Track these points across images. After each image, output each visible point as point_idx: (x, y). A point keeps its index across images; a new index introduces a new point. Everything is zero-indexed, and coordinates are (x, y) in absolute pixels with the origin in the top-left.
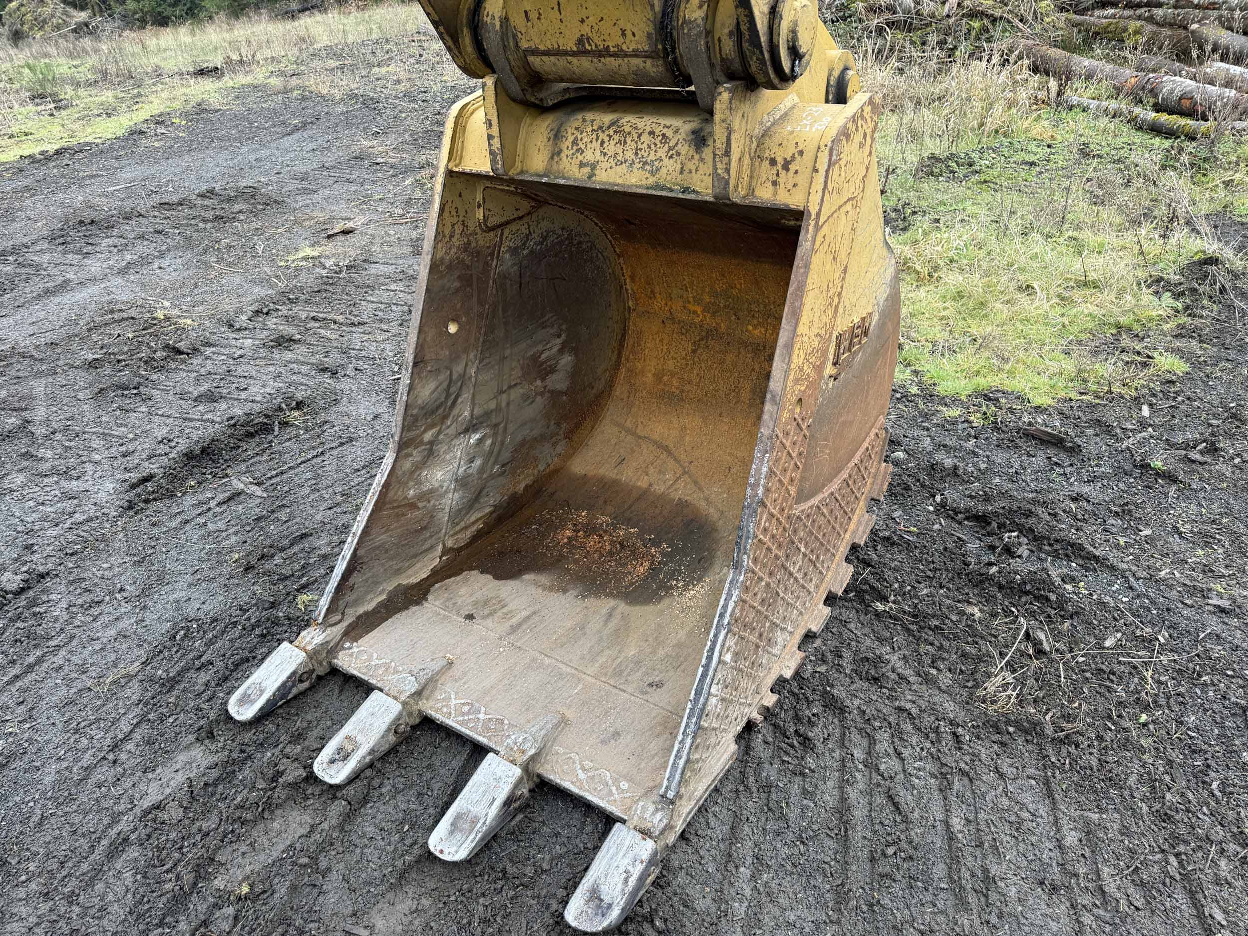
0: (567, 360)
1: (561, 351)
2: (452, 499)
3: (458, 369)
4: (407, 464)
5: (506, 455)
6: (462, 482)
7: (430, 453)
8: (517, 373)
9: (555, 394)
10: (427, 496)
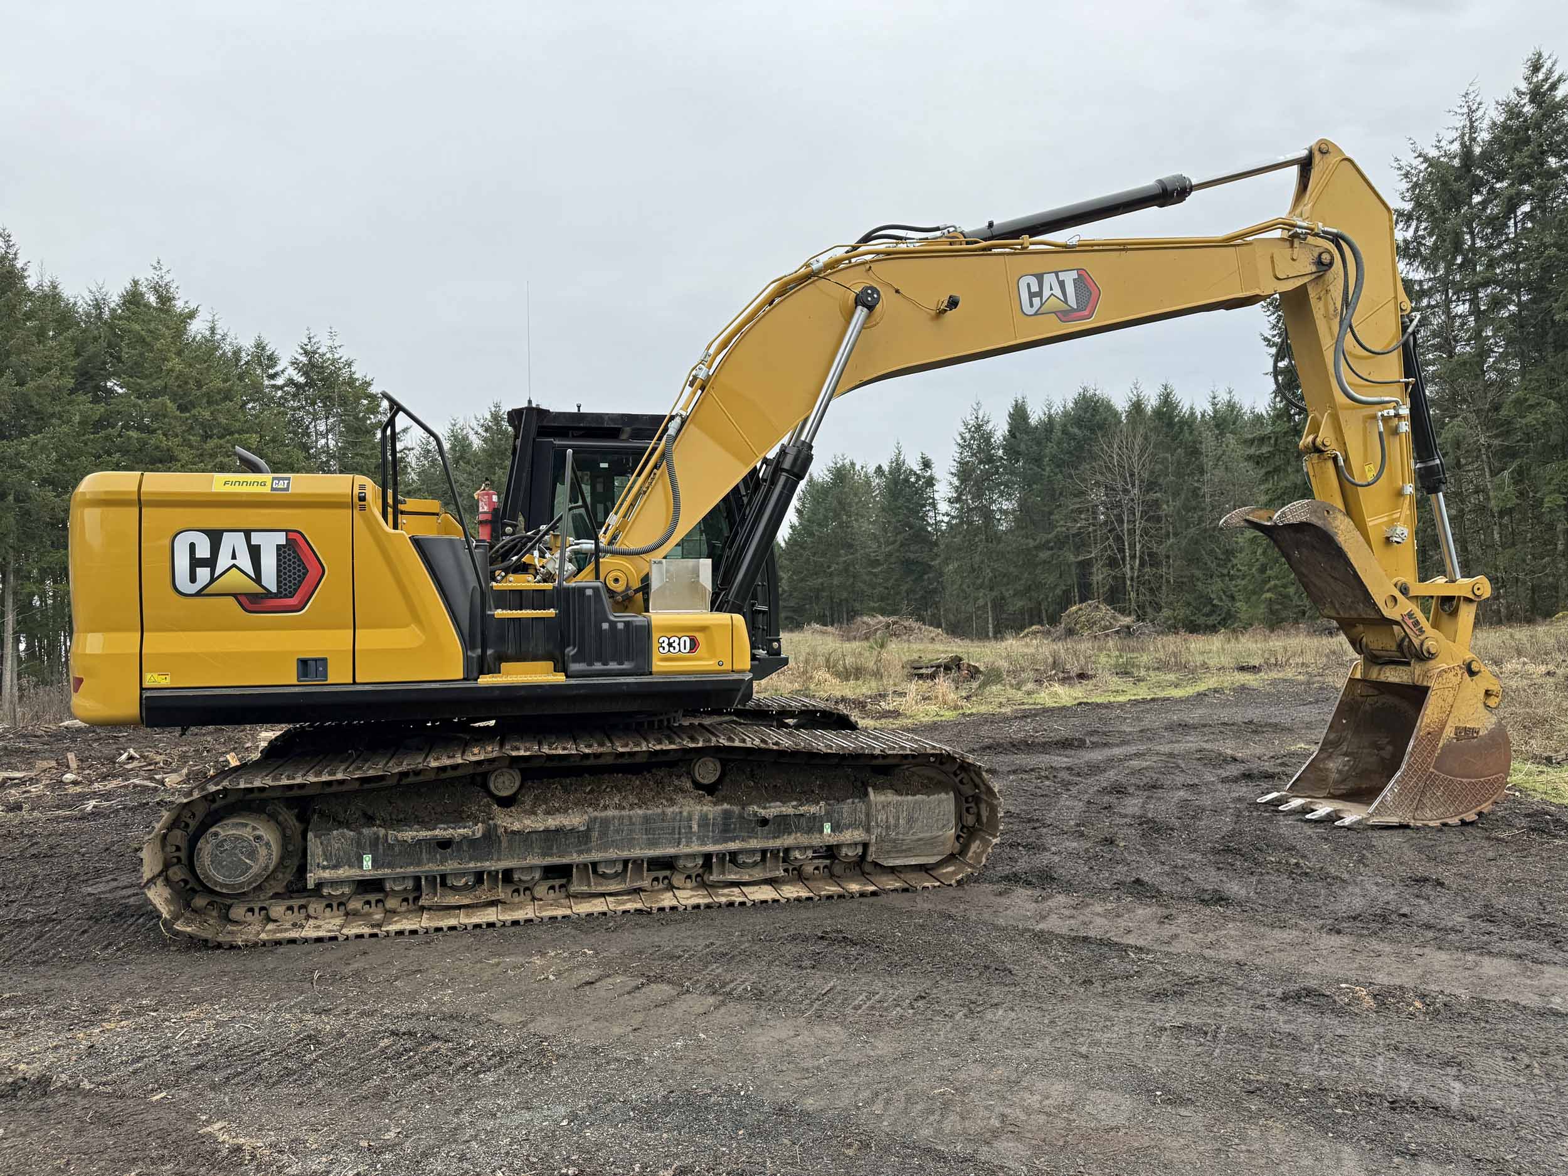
0: (1390, 748)
1: (1388, 743)
2: (1334, 776)
3: (1344, 734)
4: (1322, 756)
5: (1358, 771)
6: (1339, 772)
7: (1330, 756)
8: (1366, 744)
9: (1383, 759)
10: (1327, 770)
